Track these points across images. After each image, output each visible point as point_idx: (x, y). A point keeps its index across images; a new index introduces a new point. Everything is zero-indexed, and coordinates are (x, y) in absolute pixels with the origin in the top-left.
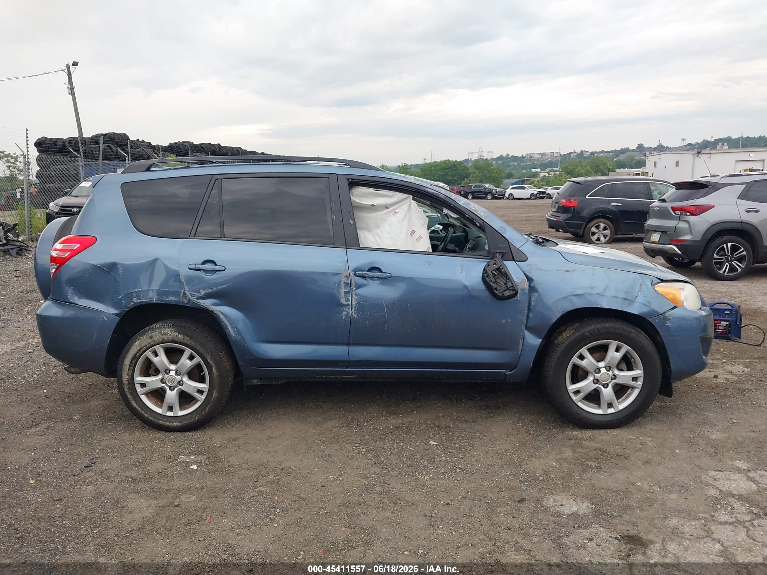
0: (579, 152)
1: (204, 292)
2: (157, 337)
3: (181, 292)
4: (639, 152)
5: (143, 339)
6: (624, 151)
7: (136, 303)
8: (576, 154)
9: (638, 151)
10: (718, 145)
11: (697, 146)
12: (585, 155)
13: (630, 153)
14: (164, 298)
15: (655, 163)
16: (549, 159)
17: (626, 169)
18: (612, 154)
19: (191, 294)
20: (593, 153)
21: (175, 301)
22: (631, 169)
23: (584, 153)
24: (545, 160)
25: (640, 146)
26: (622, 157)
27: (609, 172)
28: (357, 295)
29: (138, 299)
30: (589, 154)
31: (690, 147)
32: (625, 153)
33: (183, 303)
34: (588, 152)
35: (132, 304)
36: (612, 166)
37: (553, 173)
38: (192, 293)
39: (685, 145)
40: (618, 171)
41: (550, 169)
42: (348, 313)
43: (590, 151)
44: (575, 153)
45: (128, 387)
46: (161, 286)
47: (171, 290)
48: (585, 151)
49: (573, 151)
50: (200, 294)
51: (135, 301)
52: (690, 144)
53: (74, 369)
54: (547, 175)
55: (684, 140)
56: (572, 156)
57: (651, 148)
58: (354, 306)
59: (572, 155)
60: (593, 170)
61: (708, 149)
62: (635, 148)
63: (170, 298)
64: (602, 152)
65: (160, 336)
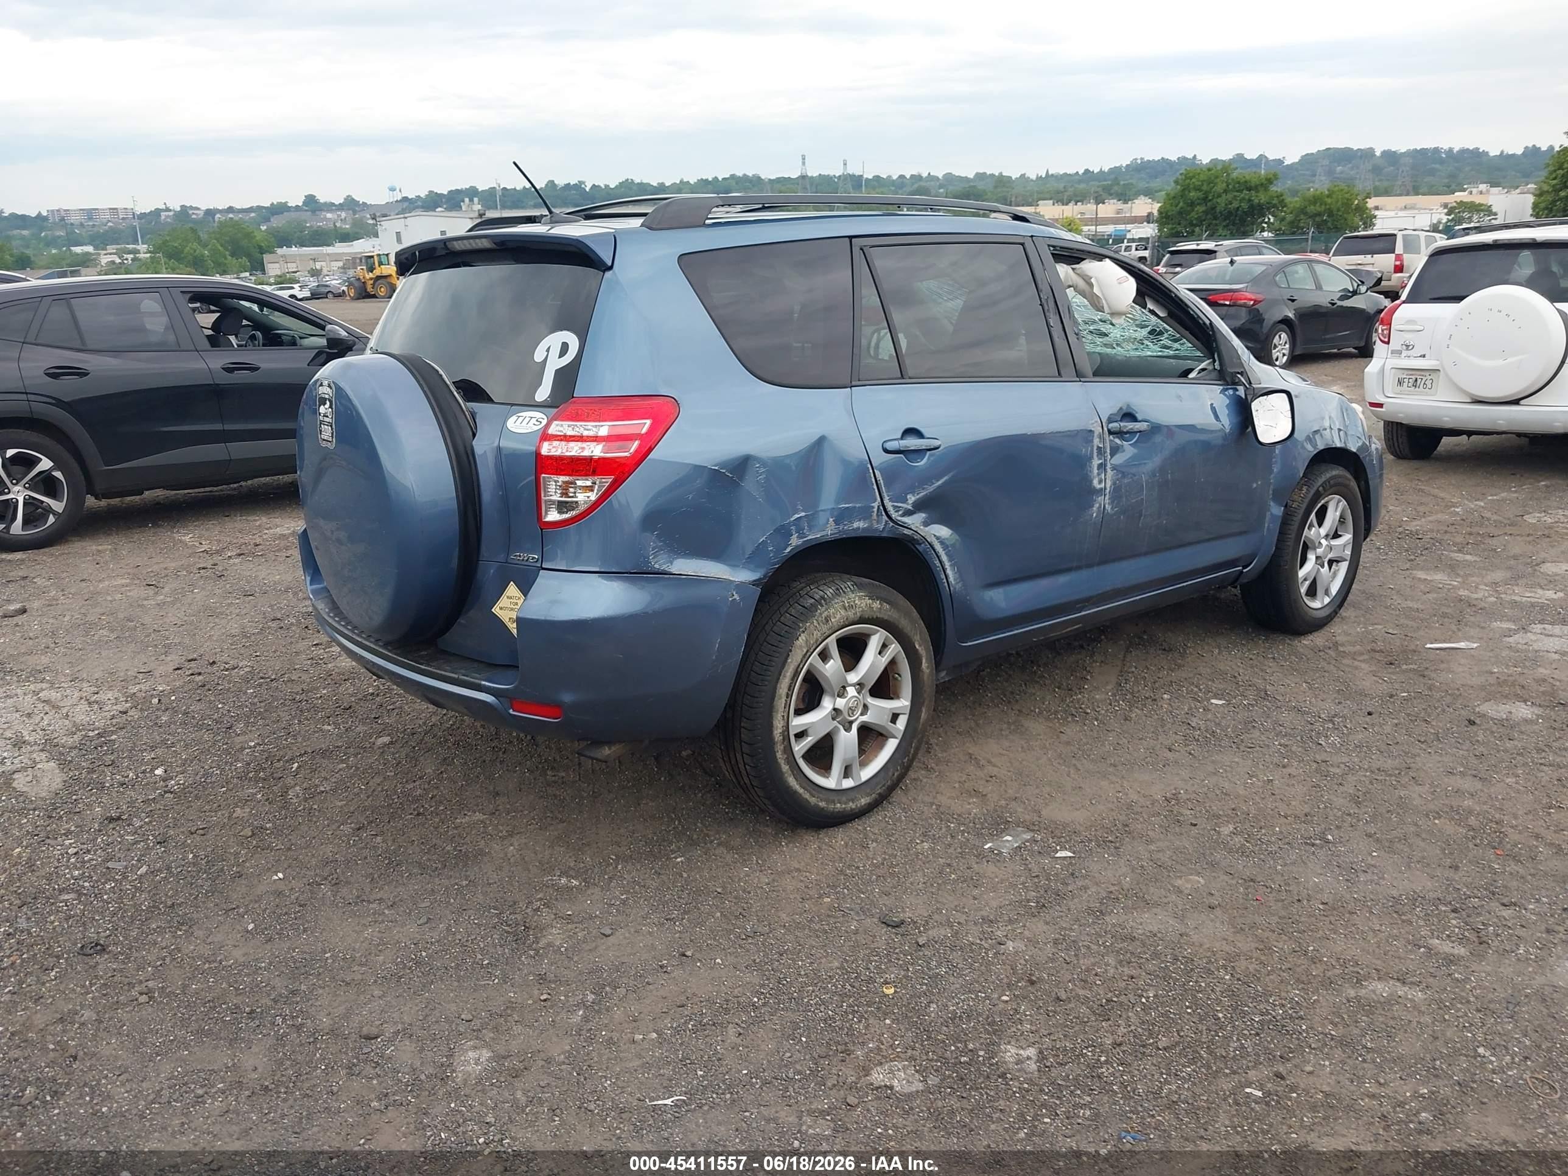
0: (179, 209)
1: (913, 499)
2: (838, 616)
3: (873, 507)
4: (309, 213)
5: (812, 627)
6: (279, 209)
7: (797, 547)
8: (171, 213)
9: (306, 211)
10: (463, 201)
11: (420, 203)
12: (194, 216)
13: (292, 214)
14: (845, 525)
15: (398, 234)
16: (110, 224)
17: (294, 248)
18: (253, 215)
19: (895, 507)
20: (210, 213)
21: (864, 529)
22: (304, 248)
23: (191, 212)
24: (99, 226)
25: (310, 200)
26: (277, 222)
27: (262, 254)
28: (1114, 468)
29: (799, 537)
30: (201, 213)
31: (406, 204)
32: (282, 213)
33: (876, 530)
34: (198, 209)
35: (788, 550)
36: (267, 240)
37: (132, 256)
38: (896, 504)
39: (397, 201)
40: (279, 251)
41: (119, 246)
42: (1100, 505)
43: (204, 208)
44: (168, 210)
45: (782, 747)
46: (838, 502)
47: (857, 505)
48: (191, 208)
49: (163, 207)
50: (908, 504)
51: (795, 541)
52: (405, 199)
53: (610, 749)
54: (118, 261)
55: (392, 189)
56: (163, 217)
57: (333, 204)
58: (1108, 491)
59: (163, 214)
60: (227, 250)
61: (439, 209)
62: (300, 204)
63: (856, 525)
64: (231, 209)
65: (843, 612)
